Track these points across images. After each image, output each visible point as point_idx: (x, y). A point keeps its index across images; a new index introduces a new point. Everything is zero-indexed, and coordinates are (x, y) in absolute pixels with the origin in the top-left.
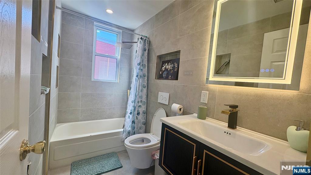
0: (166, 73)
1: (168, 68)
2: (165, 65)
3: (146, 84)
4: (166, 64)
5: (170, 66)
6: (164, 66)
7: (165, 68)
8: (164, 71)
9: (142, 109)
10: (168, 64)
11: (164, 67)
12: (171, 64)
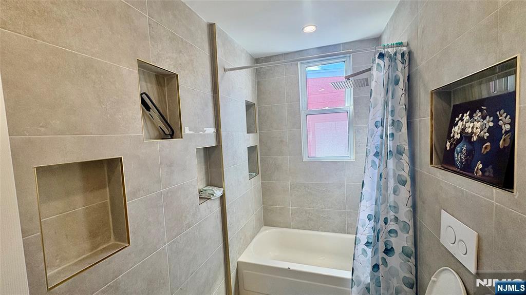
0: (466, 150)
1: (472, 133)
2: (462, 120)
3: (406, 174)
4: (466, 117)
5: (478, 125)
6: (460, 123)
7: (463, 130)
8: (459, 141)
9: (401, 241)
10: (471, 116)
11: (457, 128)
12: (484, 118)
